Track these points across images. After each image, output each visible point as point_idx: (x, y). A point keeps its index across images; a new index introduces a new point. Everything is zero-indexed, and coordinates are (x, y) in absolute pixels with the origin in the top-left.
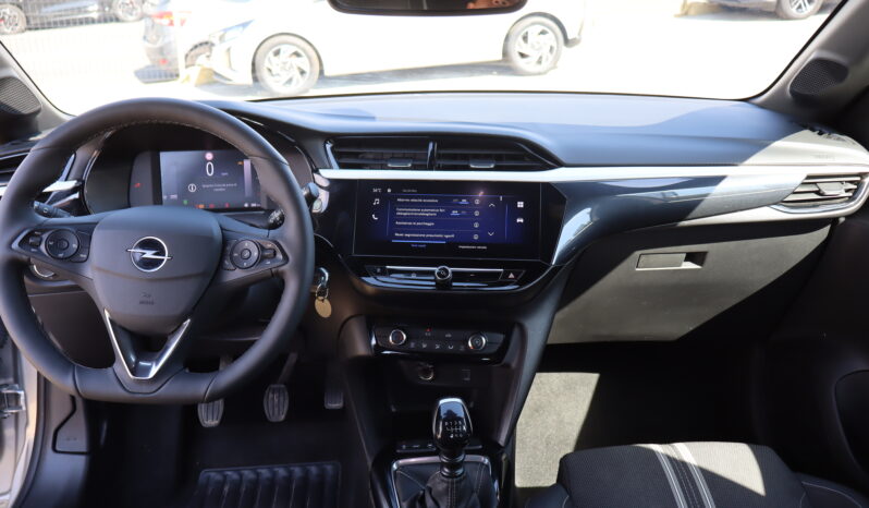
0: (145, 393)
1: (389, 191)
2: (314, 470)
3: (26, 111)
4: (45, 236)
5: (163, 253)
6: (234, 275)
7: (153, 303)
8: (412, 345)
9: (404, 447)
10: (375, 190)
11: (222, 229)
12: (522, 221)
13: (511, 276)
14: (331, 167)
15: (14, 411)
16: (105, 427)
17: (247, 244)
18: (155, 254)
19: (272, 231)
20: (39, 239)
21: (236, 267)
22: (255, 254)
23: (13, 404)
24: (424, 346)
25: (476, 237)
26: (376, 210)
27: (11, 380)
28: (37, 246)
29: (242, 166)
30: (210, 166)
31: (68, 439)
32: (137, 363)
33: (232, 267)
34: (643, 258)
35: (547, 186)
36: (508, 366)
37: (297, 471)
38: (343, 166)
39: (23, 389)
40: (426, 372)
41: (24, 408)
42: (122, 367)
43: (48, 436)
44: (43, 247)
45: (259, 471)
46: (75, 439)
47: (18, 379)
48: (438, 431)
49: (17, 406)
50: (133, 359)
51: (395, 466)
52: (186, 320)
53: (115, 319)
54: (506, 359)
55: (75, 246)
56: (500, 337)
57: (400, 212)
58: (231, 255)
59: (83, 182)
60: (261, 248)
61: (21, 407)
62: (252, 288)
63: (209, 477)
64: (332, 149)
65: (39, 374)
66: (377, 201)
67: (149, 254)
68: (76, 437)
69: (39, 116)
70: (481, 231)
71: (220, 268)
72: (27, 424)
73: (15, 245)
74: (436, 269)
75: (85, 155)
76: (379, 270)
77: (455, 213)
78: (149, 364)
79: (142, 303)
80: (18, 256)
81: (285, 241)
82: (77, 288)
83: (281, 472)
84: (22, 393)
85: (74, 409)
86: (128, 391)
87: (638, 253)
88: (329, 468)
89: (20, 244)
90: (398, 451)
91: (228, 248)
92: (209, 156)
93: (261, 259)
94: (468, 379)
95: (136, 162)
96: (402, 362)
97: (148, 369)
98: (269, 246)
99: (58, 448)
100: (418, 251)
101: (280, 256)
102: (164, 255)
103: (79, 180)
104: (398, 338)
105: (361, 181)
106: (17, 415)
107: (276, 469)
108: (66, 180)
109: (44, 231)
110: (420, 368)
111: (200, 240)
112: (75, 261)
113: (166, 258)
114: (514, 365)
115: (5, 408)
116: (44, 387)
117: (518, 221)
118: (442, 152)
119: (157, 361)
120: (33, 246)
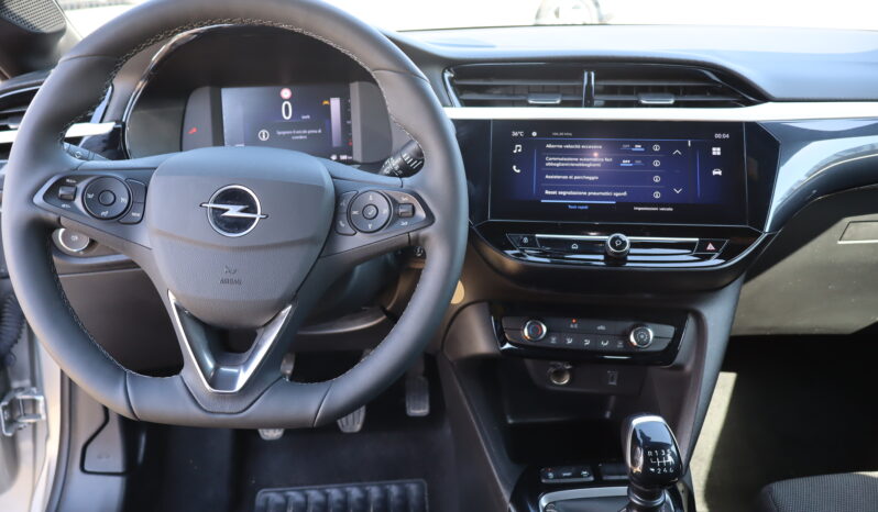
0: (231, 413)
1: (534, 134)
2: (394, 490)
3: (47, 29)
4: (81, 186)
5: (252, 208)
6: (354, 242)
7: (238, 282)
8: (553, 340)
9: (551, 475)
10: (515, 134)
11: (333, 177)
12: (720, 173)
13: (710, 247)
14: (452, 105)
15: (32, 421)
16: (143, 439)
17: (371, 198)
18: (242, 211)
19: (406, 180)
20: (73, 190)
21: (357, 230)
22: (385, 211)
23: (30, 411)
24: (570, 341)
25: (657, 195)
26: (518, 160)
27: (27, 382)
28: (70, 200)
29: (328, 107)
30: (287, 107)
31: (100, 457)
32: (216, 369)
33: (351, 231)
34: (852, 227)
35: (753, 126)
36: (680, 367)
37: (375, 492)
38: (466, 103)
39: (41, 393)
40: (559, 374)
41: (44, 417)
42: (194, 373)
43: (75, 454)
44: (78, 202)
45: (328, 491)
46: (108, 457)
47: (35, 381)
48: (636, 463)
49: (35, 414)
50: (210, 364)
51: (543, 502)
52: (284, 307)
53: (184, 304)
54: (679, 359)
55: (124, 200)
56: (669, 331)
57: (551, 162)
58: (349, 214)
59: (124, 125)
60: (394, 203)
61: (40, 416)
62: (358, 269)
63: (267, 500)
64: (451, 80)
65: (62, 372)
66: (518, 148)
67: (233, 211)
68: (110, 454)
69: (62, 40)
70: (665, 187)
71: (333, 231)
72: (48, 436)
73: (38, 199)
74: (608, 239)
75: (126, 86)
76: (526, 240)
77: (626, 162)
78: (235, 370)
79: (222, 281)
80: (43, 214)
81: (429, 192)
82: (131, 264)
83: (355, 493)
84: (40, 398)
85: (107, 420)
86: (206, 411)
87: (847, 220)
88: (413, 488)
89: (45, 197)
90: (544, 481)
91: (344, 204)
92: (286, 93)
93: (395, 217)
94: (614, 383)
95: (190, 100)
96: (529, 363)
97: (234, 378)
98: (404, 200)
99: (87, 468)
100: (577, 214)
101: (421, 213)
102: (256, 212)
103: (117, 122)
104: (535, 331)
105: (496, 122)
106: (34, 425)
107: (348, 489)
108: (101, 121)
109: (80, 178)
110: (552, 370)
111: (305, 191)
112: (124, 221)
113: (258, 216)
114: (689, 368)
115: (20, 416)
116: (69, 390)
117: (715, 173)
118: (602, 83)
119: (246, 365)
120: (64, 199)
